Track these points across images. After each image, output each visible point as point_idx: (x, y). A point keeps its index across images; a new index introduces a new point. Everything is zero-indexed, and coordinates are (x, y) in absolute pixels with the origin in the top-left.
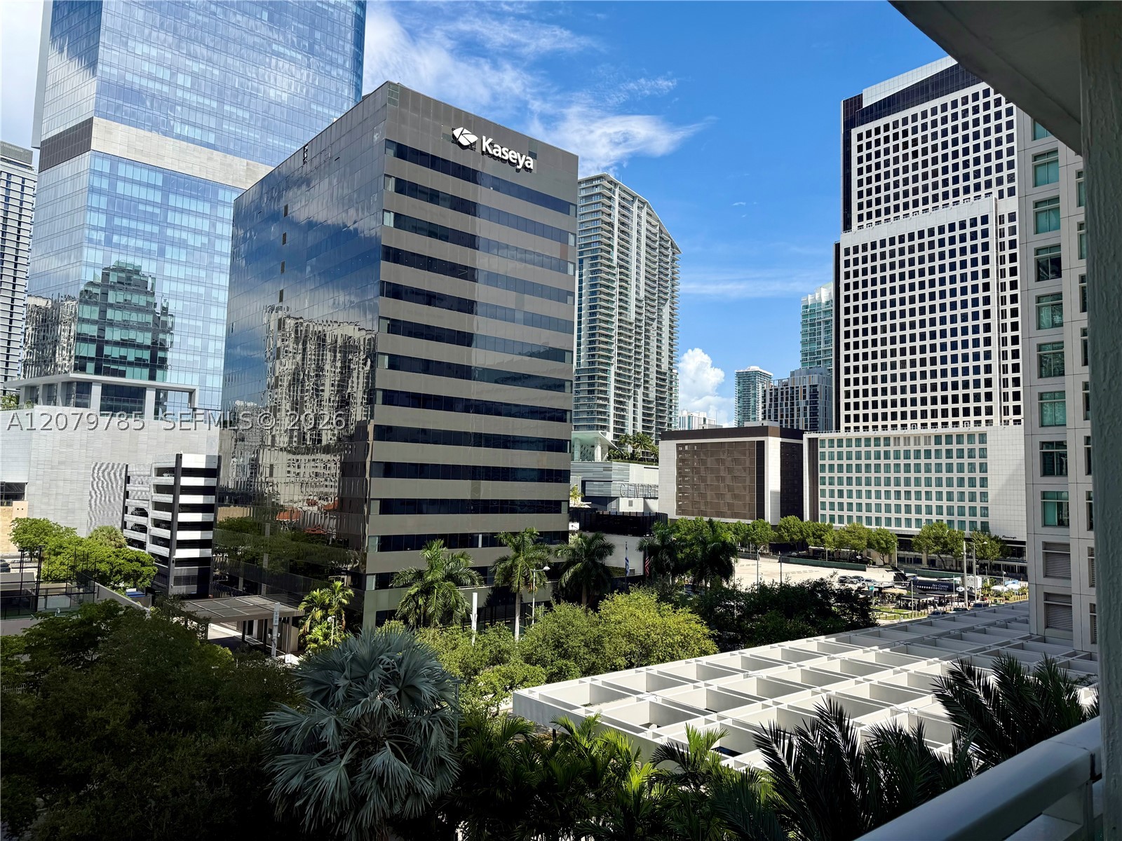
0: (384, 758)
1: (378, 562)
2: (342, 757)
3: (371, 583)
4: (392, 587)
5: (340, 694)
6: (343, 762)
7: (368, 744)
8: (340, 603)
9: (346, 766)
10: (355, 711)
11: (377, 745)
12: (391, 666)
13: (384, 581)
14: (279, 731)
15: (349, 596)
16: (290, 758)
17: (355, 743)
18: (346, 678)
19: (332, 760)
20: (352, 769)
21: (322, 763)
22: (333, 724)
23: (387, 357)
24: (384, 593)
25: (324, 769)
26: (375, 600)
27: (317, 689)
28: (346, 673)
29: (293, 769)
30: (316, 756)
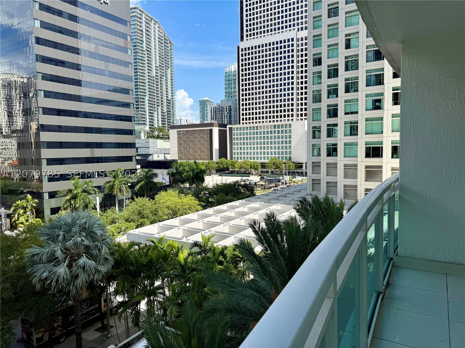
0: (83, 260)
1: (48, 187)
2: (64, 262)
3: (46, 196)
4: (57, 197)
5: (61, 238)
6: (65, 264)
7: (74, 256)
8: (32, 206)
9: (67, 265)
10: (69, 243)
11: (79, 256)
12: (81, 225)
13: (52, 195)
14: (34, 256)
15: (36, 202)
16: (41, 266)
17: (69, 256)
18: (62, 231)
19: (60, 264)
20: (70, 266)
21: (54, 266)
22: (60, 250)
23: (43, 92)
24: (53, 200)
25: (57, 268)
26: (49, 204)
27: (49, 237)
28: (63, 229)
29: (43, 270)
30: (52, 263)
